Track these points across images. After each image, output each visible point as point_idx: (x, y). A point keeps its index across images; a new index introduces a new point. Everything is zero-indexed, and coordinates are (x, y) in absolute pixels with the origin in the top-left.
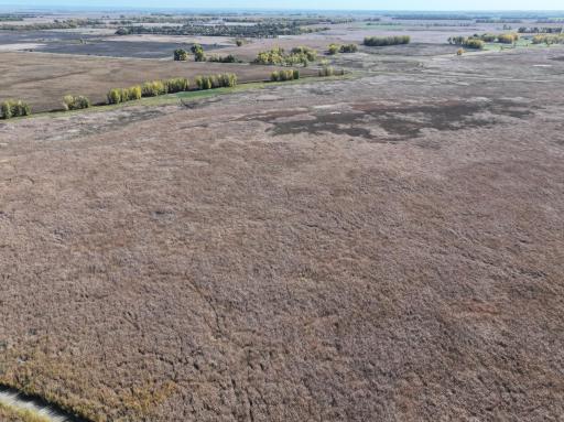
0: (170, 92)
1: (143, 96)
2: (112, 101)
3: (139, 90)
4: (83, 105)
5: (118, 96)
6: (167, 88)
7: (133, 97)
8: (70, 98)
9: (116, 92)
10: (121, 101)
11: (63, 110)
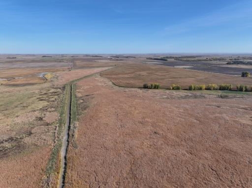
0: (220, 89)
1: (206, 89)
2: (190, 89)
3: (204, 87)
4: (178, 89)
5: (193, 87)
6: (218, 88)
7: (201, 89)
8: (174, 85)
9: (193, 86)
10: (194, 90)
11: (170, 89)
